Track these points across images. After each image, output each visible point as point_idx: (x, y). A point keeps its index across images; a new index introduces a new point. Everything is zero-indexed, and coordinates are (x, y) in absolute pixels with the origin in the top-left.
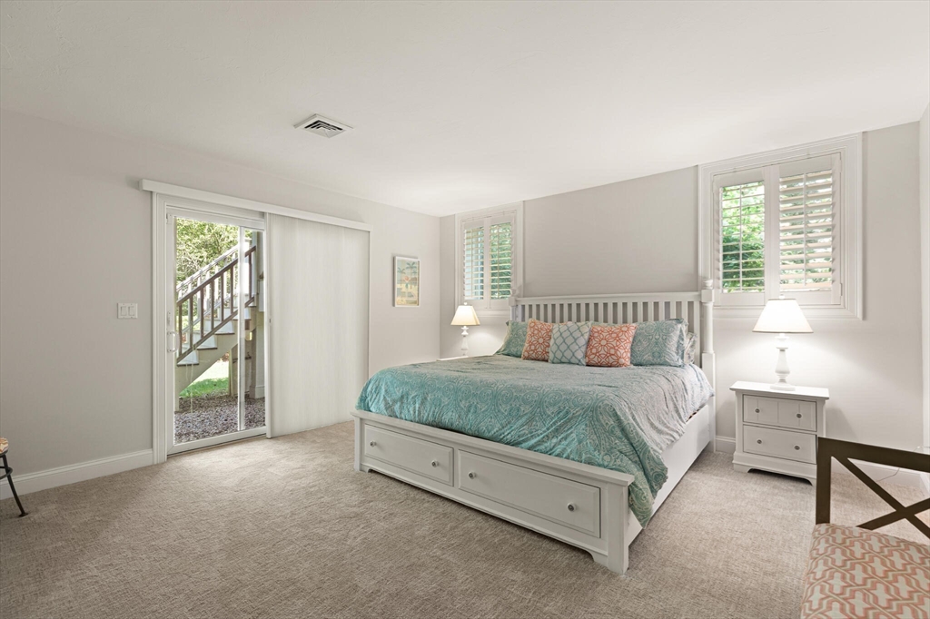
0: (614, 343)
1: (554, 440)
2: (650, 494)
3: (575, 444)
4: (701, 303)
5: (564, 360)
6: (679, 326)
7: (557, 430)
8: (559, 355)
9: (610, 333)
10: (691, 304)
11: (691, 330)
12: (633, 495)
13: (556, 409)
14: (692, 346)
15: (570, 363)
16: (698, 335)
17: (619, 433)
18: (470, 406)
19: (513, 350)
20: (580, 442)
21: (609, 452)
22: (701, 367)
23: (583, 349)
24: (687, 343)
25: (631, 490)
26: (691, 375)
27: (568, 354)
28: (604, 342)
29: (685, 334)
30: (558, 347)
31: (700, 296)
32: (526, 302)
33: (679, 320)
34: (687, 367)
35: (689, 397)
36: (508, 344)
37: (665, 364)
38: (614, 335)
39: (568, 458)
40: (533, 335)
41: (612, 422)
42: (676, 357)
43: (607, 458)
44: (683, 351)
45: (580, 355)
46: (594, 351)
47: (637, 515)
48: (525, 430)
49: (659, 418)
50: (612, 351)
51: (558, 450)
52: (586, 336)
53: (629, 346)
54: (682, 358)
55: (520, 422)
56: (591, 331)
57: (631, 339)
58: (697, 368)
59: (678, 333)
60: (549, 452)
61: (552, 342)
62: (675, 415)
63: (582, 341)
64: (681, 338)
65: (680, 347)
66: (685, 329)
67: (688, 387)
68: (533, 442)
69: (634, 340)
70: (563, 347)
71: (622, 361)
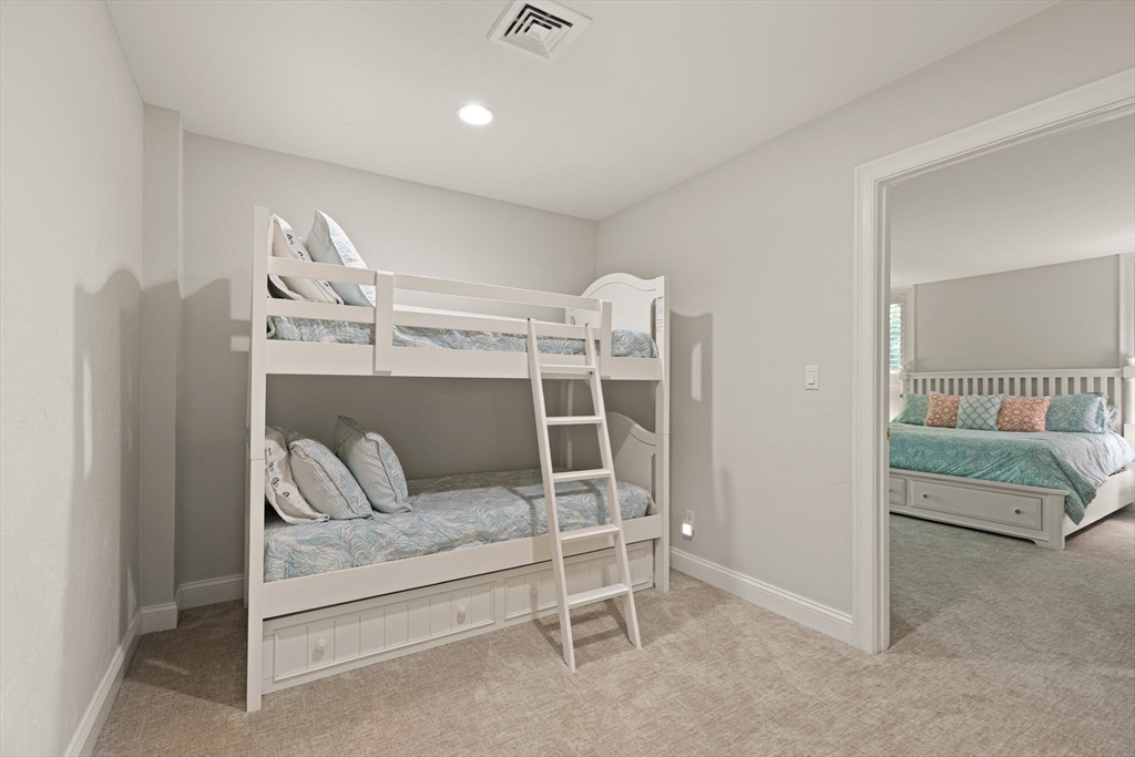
0: (1028, 413)
1: (999, 472)
2: (1082, 505)
3: (1018, 473)
4: (1123, 379)
5: (974, 426)
6: (1099, 399)
7: (1000, 465)
8: (969, 422)
9: (1024, 404)
10: (1111, 380)
11: (1111, 402)
12: (1069, 504)
13: (1000, 451)
14: (1112, 417)
15: (981, 429)
16: (1120, 407)
17: (1055, 466)
18: (917, 452)
19: (912, 419)
20: (1022, 472)
21: (1048, 477)
22: (1123, 436)
23: (995, 417)
24: (1107, 414)
25: (1067, 499)
26: (1111, 440)
27: (979, 422)
28: (1017, 412)
29: (1105, 406)
30: (969, 416)
31: (1122, 372)
32: (920, 376)
33: (1098, 394)
34: (1107, 434)
35: (1110, 457)
36: (906, 413)
37: (1084, 431)
38: (1028, 406)
39: (1012, 482)
40: (937, 405)
41: (1049, 459)
42: (1095, 426)
43: (1047, 481)
44: (1103, 421)
45: (992, 422)
46: (1007, 419)
47: (1071, 517)
48: (972, 466)
49: (1083, 465)
50: (1027, 420)
51: (1003, 478)
52: (998, 407)
53: (1043, 415)
54: (1102, 426)
55: (966, 461)
56: (1002, 402)
57: (1046, 410)
58: (1119, 436)
59: (1097, 405)
60: (995, 479)
61: (960, 411)
62: (1098, 468)
63: (994, 411)
64: (1101, 408)
65: (1099, 417)
66: (1104, 401)
67: (1109, 448)
68: (977, 474)
69: (1048, 411)
70: (974, 416)
71: (1037, 427)
